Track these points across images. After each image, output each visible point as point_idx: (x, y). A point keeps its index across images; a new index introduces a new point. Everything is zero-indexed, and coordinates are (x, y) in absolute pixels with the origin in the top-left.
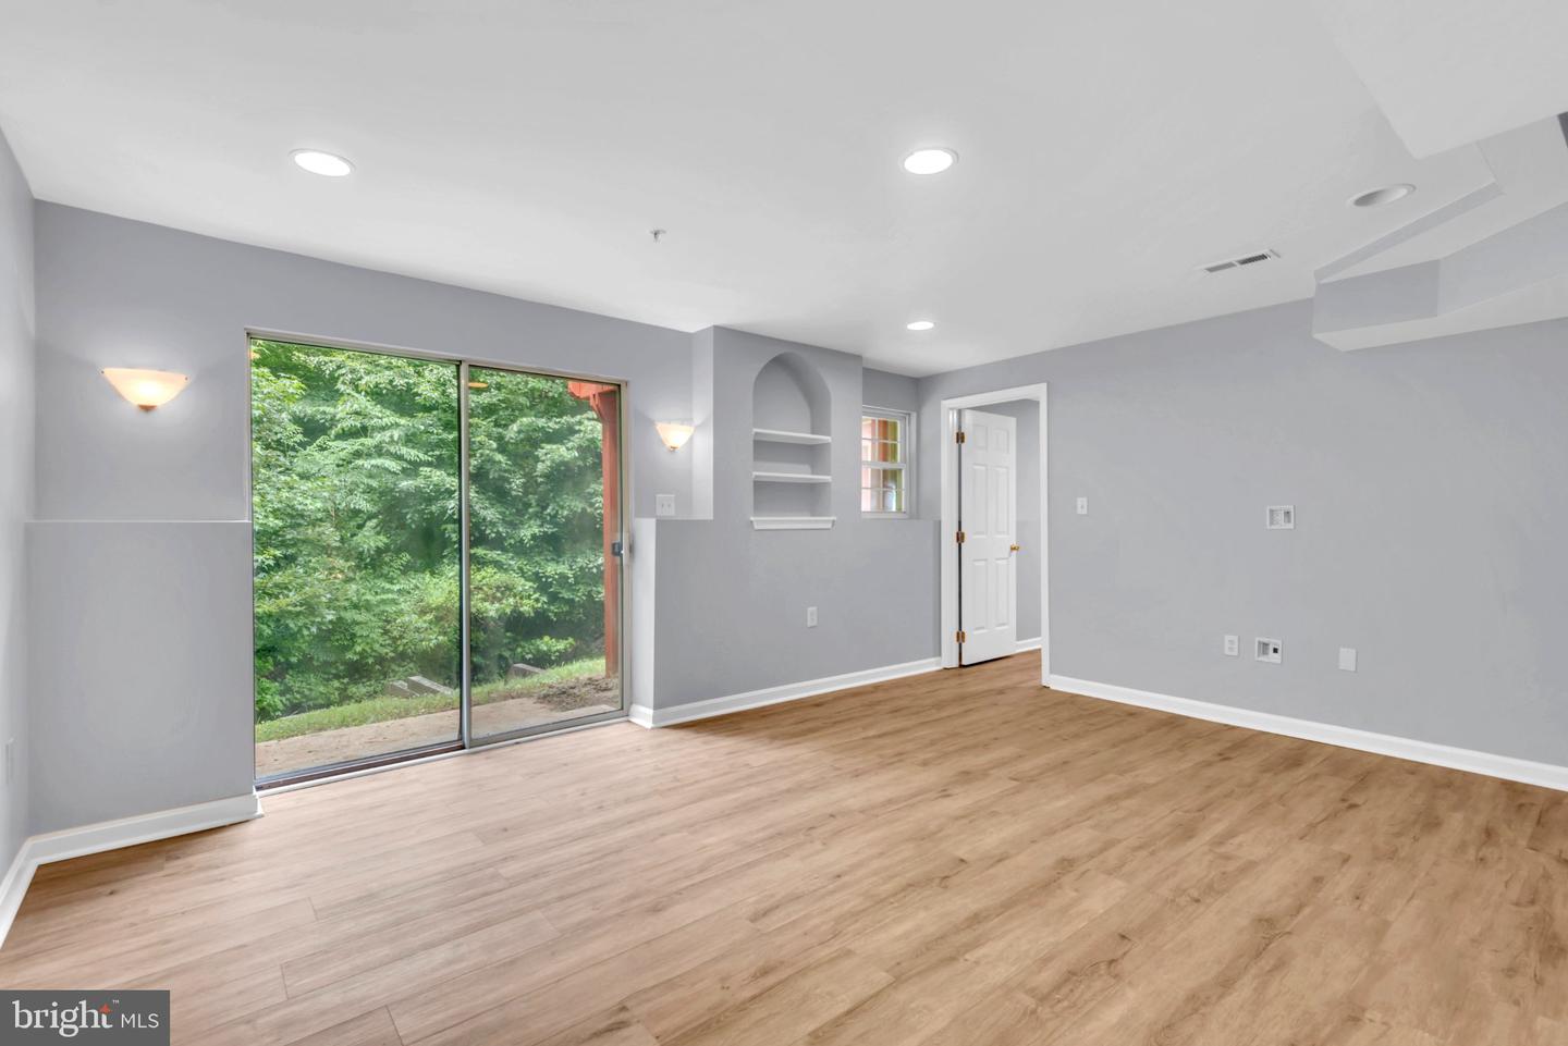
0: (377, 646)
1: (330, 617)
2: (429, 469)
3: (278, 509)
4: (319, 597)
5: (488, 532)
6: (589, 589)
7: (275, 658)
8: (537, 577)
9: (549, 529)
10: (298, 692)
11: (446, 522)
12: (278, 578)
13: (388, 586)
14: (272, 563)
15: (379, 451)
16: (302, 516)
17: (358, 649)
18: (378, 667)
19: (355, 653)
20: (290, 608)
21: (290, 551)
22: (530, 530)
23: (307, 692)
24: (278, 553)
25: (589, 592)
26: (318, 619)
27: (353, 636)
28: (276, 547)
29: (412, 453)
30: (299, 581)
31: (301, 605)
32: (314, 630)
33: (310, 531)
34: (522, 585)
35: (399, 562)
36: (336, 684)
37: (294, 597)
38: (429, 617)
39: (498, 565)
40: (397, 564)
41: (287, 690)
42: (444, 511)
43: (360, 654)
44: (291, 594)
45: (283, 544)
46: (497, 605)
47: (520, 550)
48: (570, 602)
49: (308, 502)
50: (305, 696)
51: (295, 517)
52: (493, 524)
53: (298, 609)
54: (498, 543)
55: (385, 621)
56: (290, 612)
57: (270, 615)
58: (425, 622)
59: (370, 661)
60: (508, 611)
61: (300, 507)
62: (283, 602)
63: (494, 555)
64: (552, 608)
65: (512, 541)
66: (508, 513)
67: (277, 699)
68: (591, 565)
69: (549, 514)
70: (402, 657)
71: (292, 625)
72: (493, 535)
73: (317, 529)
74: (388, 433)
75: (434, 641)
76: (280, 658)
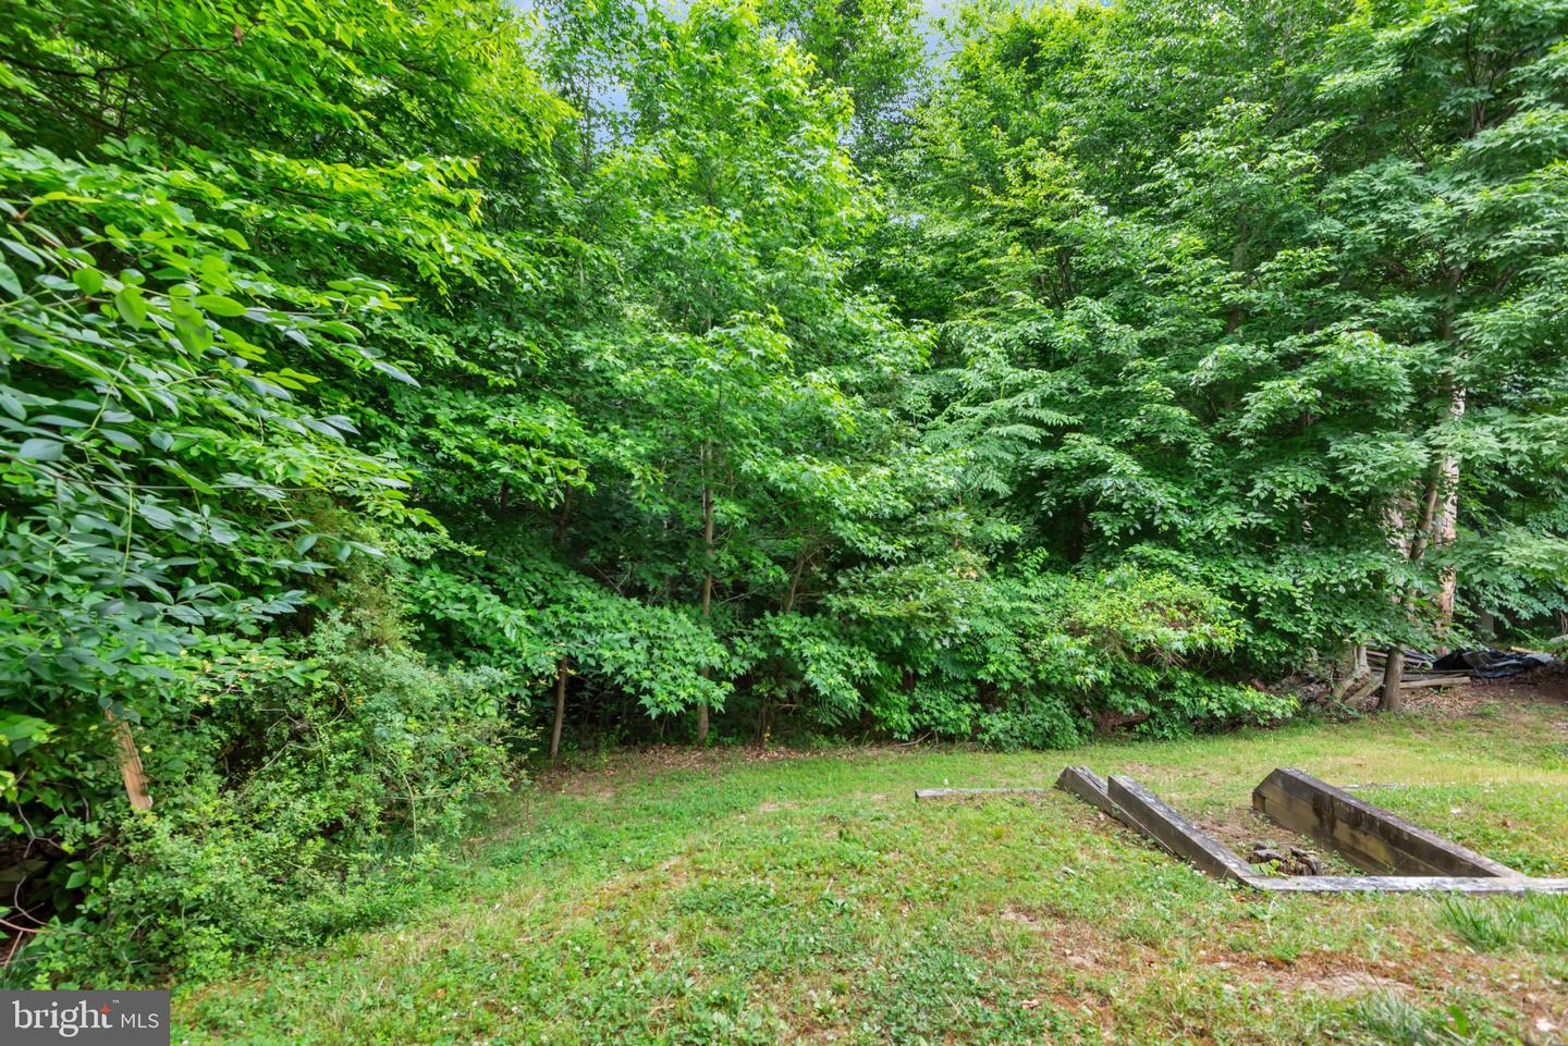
0: (1013, 668)
1: (964, 629)
2: (1077, 436)
3: (909, 489)
4: (951, 601)
5: (1157, 522)
6: (1326, 619)
7: (903, 668)
8: (1235, 592)
9: (1256, 518)
10: (927, 712)
11: (1099, 509)
12: (908, 573)
13: (1023, 590)
14: (902, 554)
15: (1013, 417)
16: (931, 498)
17: (992, 669)
18: (1014, 696)
19: (988, 673)
20: (921, 613)
21: (922, 540)
22: (1225, 519)
23: (936, 714)
24: (908, 543)
25: (1329, 625)
26: (951, 631)
27: (986, 651)
28: (907, 535)
29: (1052, 416)
30: (929, 579)
31: (933, 611)
32: (946, 642)
33: (940, 517)
34: (1214, 603)
35: (1035, 559)
36: (967, 709)
37: (924, 599)
38: (1085, 640)
39: (1176, 570)
40: (1032, 561)
41: (914, 708)
42: (1097, 491)
43: (994, 675)
44: (922, 595)
45: (914, 532)
46: (1183, 633)
47: (1207, 547)
48: (1292, 638)
49: (940, 478)
50: (934, 719)
51: (923, 500)
52: (1163, 510)
53: (929, 615)
54: (1170, 538)
55: (1021, 635)
56: (921, 618)
57: (899, 619)
58: (1080, 646)
59: (1006, 686)
60: (1202, 643)
61: (932, 486)
62: (913, 604)
63: (1169, 555)
64: (1260, 643)
65: (1193, 536)
66: (1183, 494)
67: (906, 716)
68: (1334, 581)
69: (1257, 497)
70: (1043, 688)
71: (922, 636)
72: (1166, 528)
73: (948, 514)
74: (1021, 397)
75: (1092, 676)
76: (909, 668)
